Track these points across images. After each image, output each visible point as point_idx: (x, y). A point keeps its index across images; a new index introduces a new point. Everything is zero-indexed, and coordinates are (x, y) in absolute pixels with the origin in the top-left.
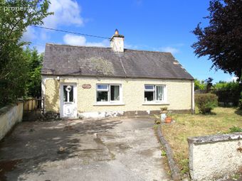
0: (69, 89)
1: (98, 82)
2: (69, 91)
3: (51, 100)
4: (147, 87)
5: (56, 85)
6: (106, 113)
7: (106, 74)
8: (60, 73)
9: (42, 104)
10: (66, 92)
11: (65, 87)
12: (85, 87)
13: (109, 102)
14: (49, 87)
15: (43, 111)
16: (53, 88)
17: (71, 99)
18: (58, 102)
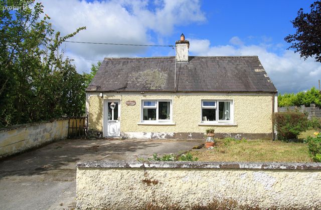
0: (113, 106)
1: (144, 98)
2: (113, 108)
3: (95, 117)
4: (205, 103)
5: (100, 102)
6: (153, 134)
7: (154, 88)
8: (104, 89)
9: (86, 121)
10: (110, 110)
11: (109, 104)
12: (129, 104)
13: (157, 121)
14: (93, 105)
15: (87, 128)
16: (97, 105)
17: (116, 118)
18: (102, 121)
